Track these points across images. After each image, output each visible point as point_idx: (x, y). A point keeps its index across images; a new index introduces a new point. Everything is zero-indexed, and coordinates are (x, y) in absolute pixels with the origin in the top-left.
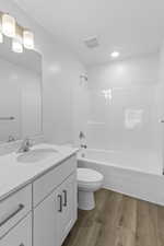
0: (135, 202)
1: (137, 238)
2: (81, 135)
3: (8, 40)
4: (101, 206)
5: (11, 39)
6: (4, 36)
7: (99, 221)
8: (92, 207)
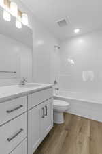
0: (89, 121)
1: (91, 139)
2: (55, 82)
3: (13, 19)
4: (67, 123)
5: (15, 18)
6: (11, 16)
7: (67, 129)
8: (62, 122)
